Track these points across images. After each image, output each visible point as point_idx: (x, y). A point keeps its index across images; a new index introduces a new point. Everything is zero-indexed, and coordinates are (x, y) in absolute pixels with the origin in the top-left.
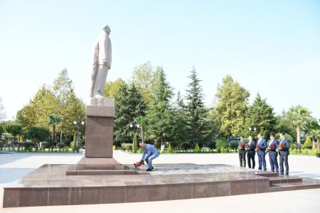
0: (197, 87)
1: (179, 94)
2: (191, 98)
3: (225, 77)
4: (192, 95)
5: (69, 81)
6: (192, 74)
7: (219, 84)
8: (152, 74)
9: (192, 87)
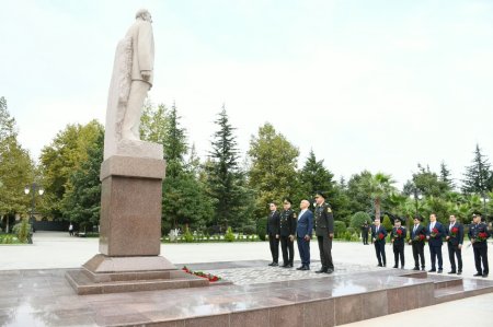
0: (228, 138)
1: (193, 148)
2: (219, 155)
3: (263, 126)
4: (220, 151)
5: (10, 119)
6: (221, 117)
7: (253, 136)
8: (152, 116)
9: (220, 138)
